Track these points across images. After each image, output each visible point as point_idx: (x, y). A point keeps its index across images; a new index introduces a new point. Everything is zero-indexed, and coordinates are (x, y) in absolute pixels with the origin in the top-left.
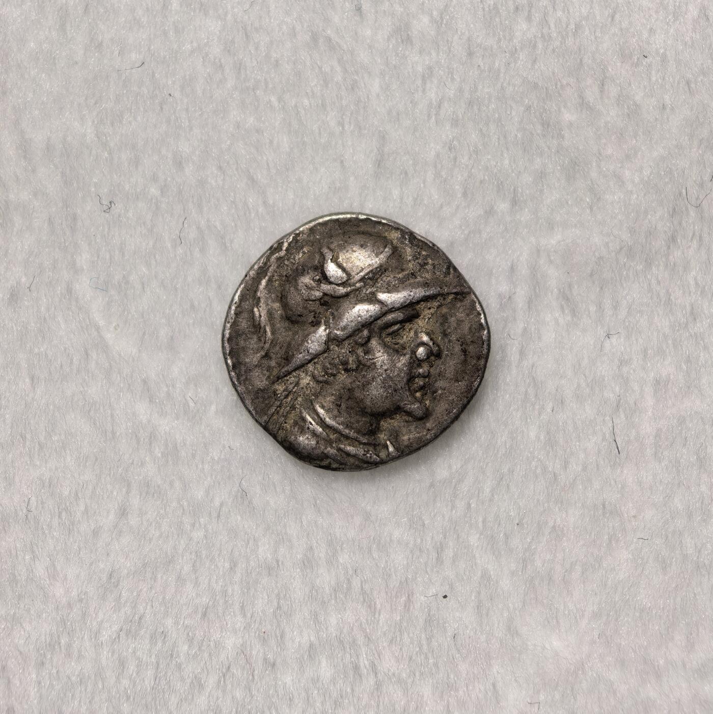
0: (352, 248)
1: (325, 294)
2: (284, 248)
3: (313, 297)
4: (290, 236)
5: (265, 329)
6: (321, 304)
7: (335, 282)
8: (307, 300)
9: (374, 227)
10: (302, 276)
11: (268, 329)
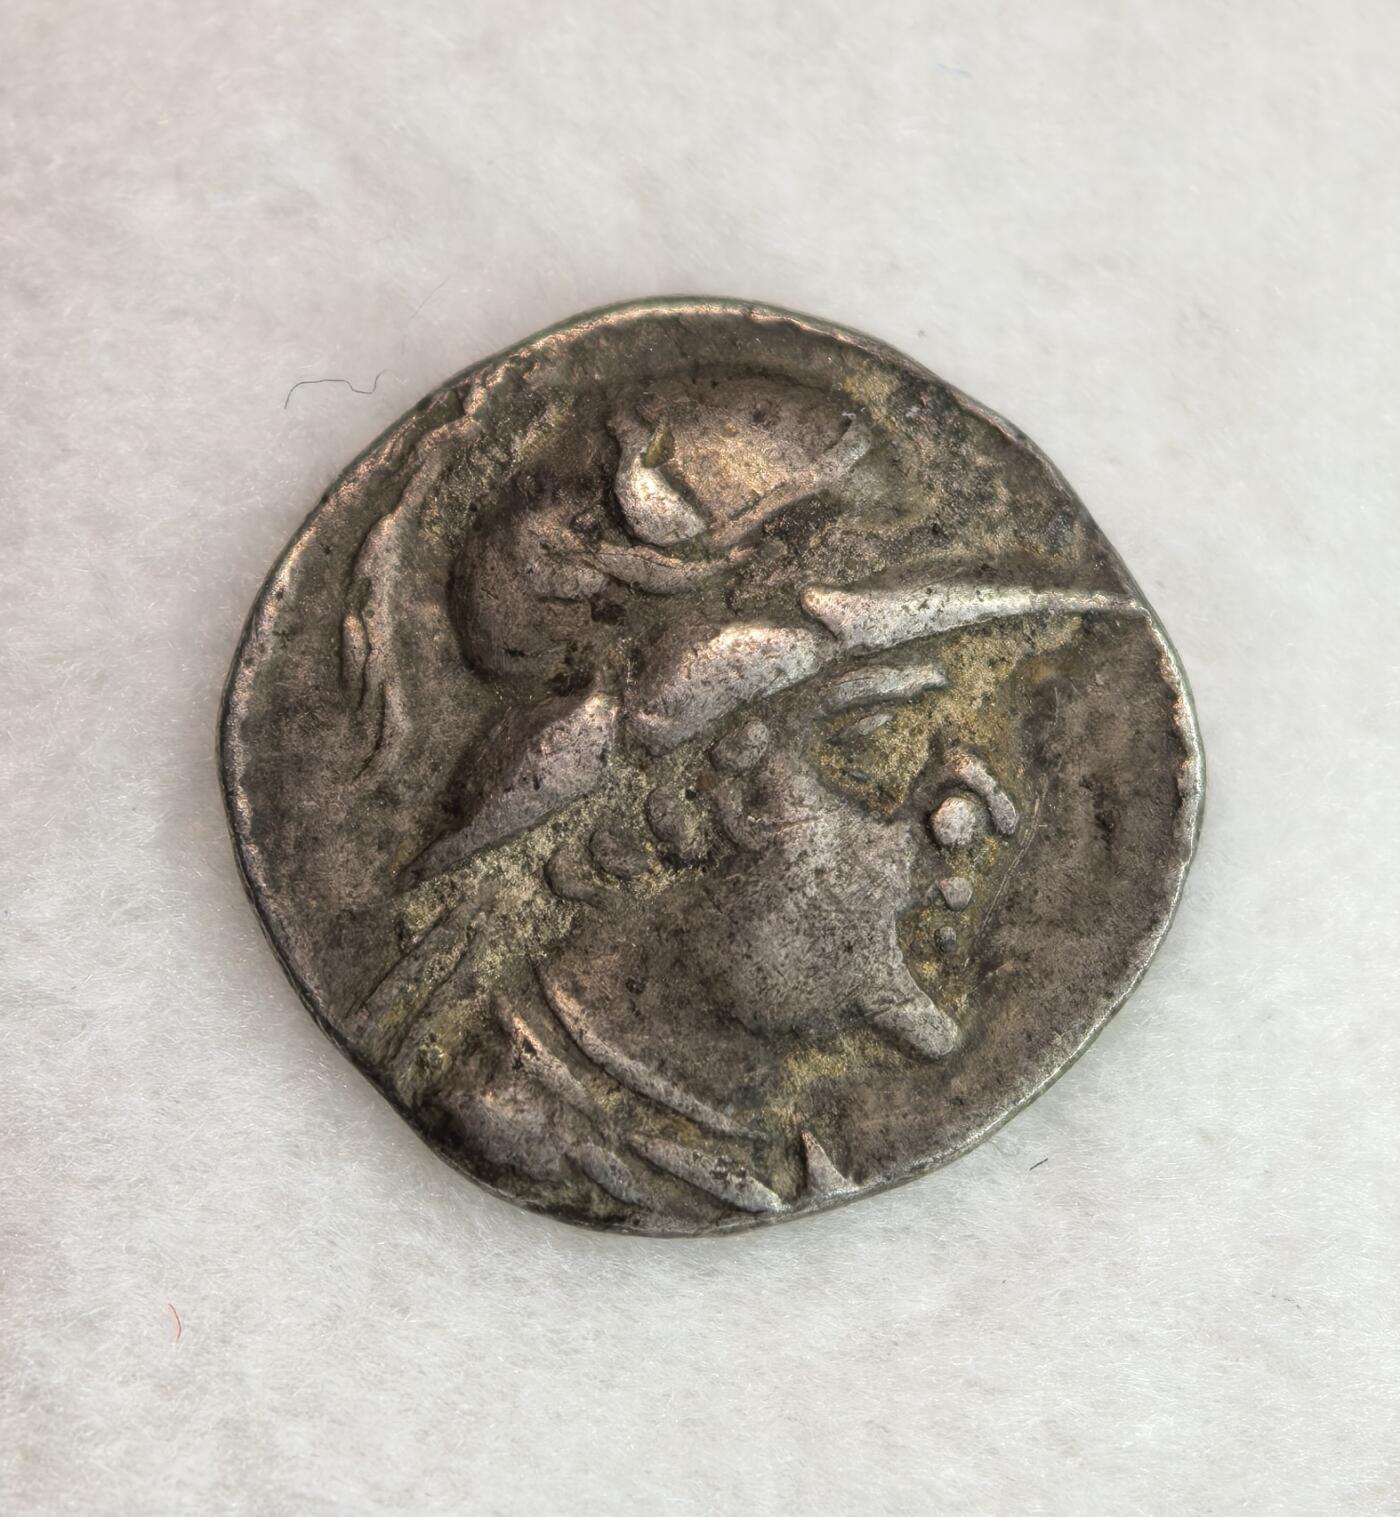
0: (722, 422)
1: (615, 580)
2: (472, 409)
3: (567, 588)
4: (495, 368)
5: (382, 696)
6: (597, 616)
7: (652, 539)
8: (543, 599)
9: (807, 355)
10: (534, 509)
11: (395, 697)
